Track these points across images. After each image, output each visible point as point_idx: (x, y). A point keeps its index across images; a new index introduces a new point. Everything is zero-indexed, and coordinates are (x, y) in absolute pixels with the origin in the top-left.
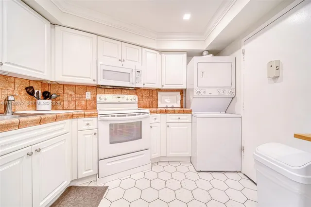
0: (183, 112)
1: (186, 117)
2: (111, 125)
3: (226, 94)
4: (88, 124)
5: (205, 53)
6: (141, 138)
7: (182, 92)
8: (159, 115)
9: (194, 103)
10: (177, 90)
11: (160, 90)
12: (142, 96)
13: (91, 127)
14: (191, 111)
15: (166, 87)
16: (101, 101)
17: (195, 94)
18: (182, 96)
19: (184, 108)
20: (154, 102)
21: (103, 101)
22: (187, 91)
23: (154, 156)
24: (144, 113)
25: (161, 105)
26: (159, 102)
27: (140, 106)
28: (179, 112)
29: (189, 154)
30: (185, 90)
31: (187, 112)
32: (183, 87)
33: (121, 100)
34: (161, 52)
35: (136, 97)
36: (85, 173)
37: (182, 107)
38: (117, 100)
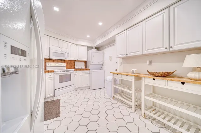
0: (87, 70)
1: (88, 72)
2: (59, 75)
3: (101, 64)
4: (50, 75)
5: (94, 48)
6: (70, 80)
7: (85, 62)
8: (77, 71)
9: (90, 66)
10: (83, 61)
11: (75, 61)
12: (67, 63)
13: (51, 76)
14: (89, 69)
15: (79, 60)
16: (49, 65)
17: (91, 63)
18: (85, 63)
19: (86, 68)
20: (73, 66)
21: (50, 65)
22: (87, 62)
23: (75, 88)
24: (72, 70)
25: (76, 67)
26: (75, 66)
27: (67, 68)
28: (85, 70)
29: (89, 85)
30: (87, 61)
31: (88, 70)
32: (86, 60)
33: (58, 65)
34: (77, 45)
35: (65, 64)
36: (49, 96)
37: (85, 68)
38: (56, 65)
